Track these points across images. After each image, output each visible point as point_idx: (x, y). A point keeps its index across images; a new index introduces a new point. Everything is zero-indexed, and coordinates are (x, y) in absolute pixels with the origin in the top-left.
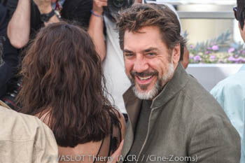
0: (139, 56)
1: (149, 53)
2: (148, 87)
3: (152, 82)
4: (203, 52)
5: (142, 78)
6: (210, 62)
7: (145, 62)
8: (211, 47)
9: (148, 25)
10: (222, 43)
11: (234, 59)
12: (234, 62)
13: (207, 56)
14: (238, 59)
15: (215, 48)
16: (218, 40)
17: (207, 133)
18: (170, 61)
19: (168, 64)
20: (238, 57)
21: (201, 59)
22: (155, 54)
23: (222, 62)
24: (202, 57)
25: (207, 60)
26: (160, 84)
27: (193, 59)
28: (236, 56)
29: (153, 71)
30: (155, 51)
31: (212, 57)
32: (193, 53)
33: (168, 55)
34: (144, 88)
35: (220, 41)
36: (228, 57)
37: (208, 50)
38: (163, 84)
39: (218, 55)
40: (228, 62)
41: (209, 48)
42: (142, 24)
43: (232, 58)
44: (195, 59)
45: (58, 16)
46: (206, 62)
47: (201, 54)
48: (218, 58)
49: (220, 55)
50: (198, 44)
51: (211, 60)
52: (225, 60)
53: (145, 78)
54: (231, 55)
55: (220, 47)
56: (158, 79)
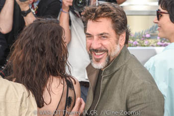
0: (95, 37)
1: (102, 36)
2: (101, 61)
3: (103, 57)
4: (140, 39)
5: (97, 54)
6: (144, 46)
7: (99, 42)
8: (145, 35)
9: (103, 17)
10: (153, 32)
11: (161, 44)
12: (161, 46)
13: (142, 42)
14: (164, 44)
15: (148, 36)
16: (150, 30)
17: (140, 94)
18: (117, 43)
19: (115, 45)
20: (164, 42)
21: (138, 44)
22: (107, 37)
23: (153, 46)
24: (139, 42)
25: (143, 44)
26: (109, 59)
27: (132, 43)
28: (163, 41)
29: (105, 49)
30: (106, 35)
31: (146, 42)
32: (133, 40)
33: (115, 39)
34: (98, 61)
35: (152, 31)
36: (157, 42)
37: (143, 37)
38: (112, 59)
39: (150, 41)
40: (157, 46)
41: (144, 36)
42: (99, 16)
43: (159, 43)
44: (134, 43)
45: (33, 13)
46: (142, 46)
47: (138, 40)
48: (150, 43)
49: (152, 41)
50: (136, 33)
51: (145, 45)
52: (155, 44)
53: (99, 54)
54: (159, 40)
55: (151, 35)
56: (107, 55)
